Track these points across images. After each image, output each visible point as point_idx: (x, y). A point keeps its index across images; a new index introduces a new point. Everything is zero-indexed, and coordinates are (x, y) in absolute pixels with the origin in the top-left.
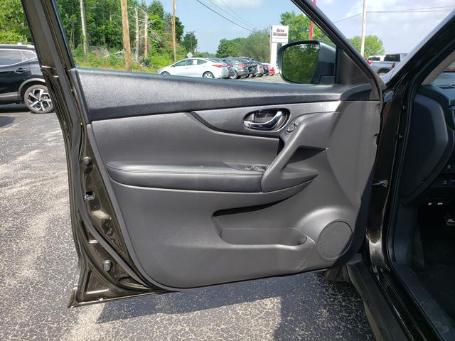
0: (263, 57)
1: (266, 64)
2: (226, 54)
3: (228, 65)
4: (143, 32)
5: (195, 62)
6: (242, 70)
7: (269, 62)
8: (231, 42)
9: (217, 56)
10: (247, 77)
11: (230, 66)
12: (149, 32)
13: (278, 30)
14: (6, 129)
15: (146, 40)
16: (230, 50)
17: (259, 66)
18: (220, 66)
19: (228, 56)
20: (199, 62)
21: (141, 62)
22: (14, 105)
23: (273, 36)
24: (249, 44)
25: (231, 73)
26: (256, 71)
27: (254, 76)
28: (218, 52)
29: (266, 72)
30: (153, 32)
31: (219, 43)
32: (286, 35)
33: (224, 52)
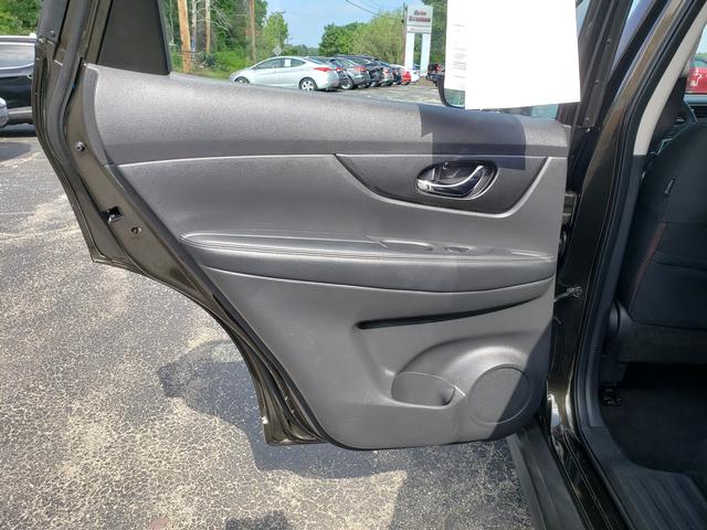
0: (394, 53)
1: (397, 66)
2: (333, 49)
3: (339, 67)
4: (203, 13)
5: (288, 63)
6: (360, 76)
7: (402, 63)
8: (342, 31)
9: (321, 52)
10: (367, 87)
11: (341, 69)
12: (213, 12)
13: (416, 13)
14: (26, 160)
15: (208, 25)
16: (342, 42)
17: (385, 70)
18: (325, 70)
19: (337, 52)
20: (294, 63)
21: (201, 61)
22: (25, 126)
23: (408, 23)
24: (372, 33)
25: (343, 81)
26: (381, 78)
27: (378, 85)
28: (322, 45)
29: (398, 80)
30: (219, 13)
31: (324, 31)
32: (429, 21)
33: (333, 46)
